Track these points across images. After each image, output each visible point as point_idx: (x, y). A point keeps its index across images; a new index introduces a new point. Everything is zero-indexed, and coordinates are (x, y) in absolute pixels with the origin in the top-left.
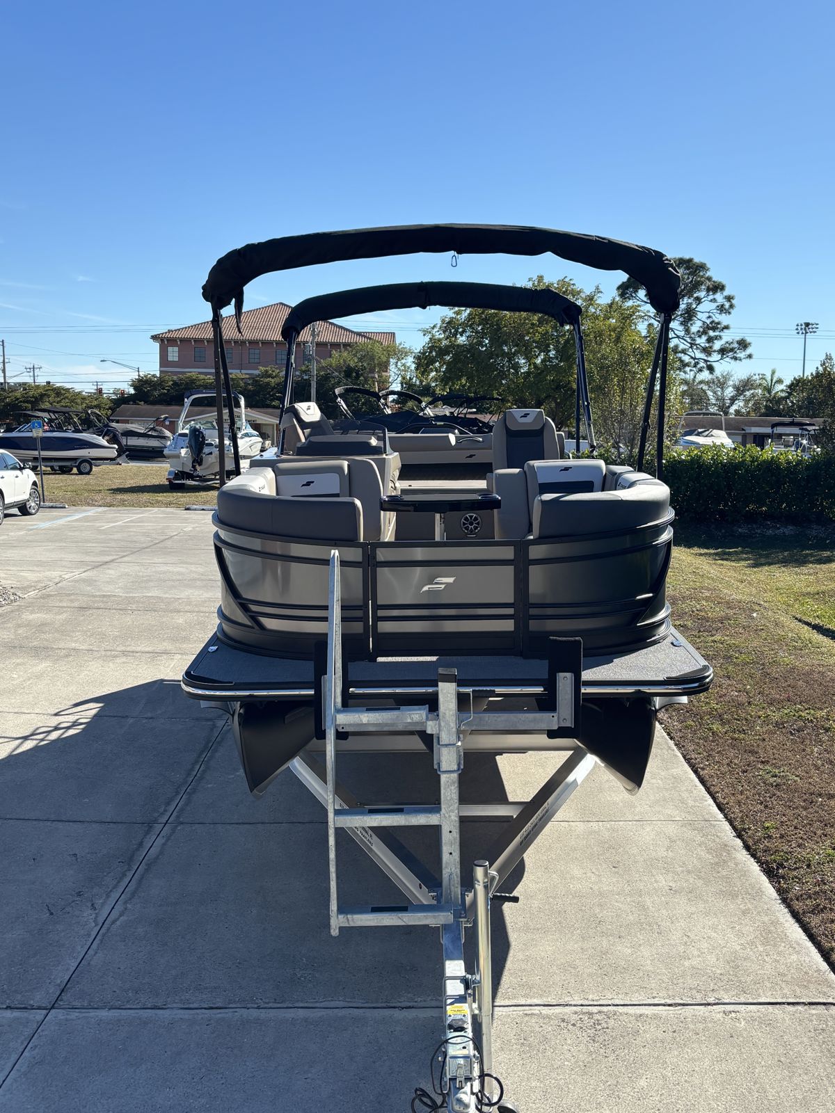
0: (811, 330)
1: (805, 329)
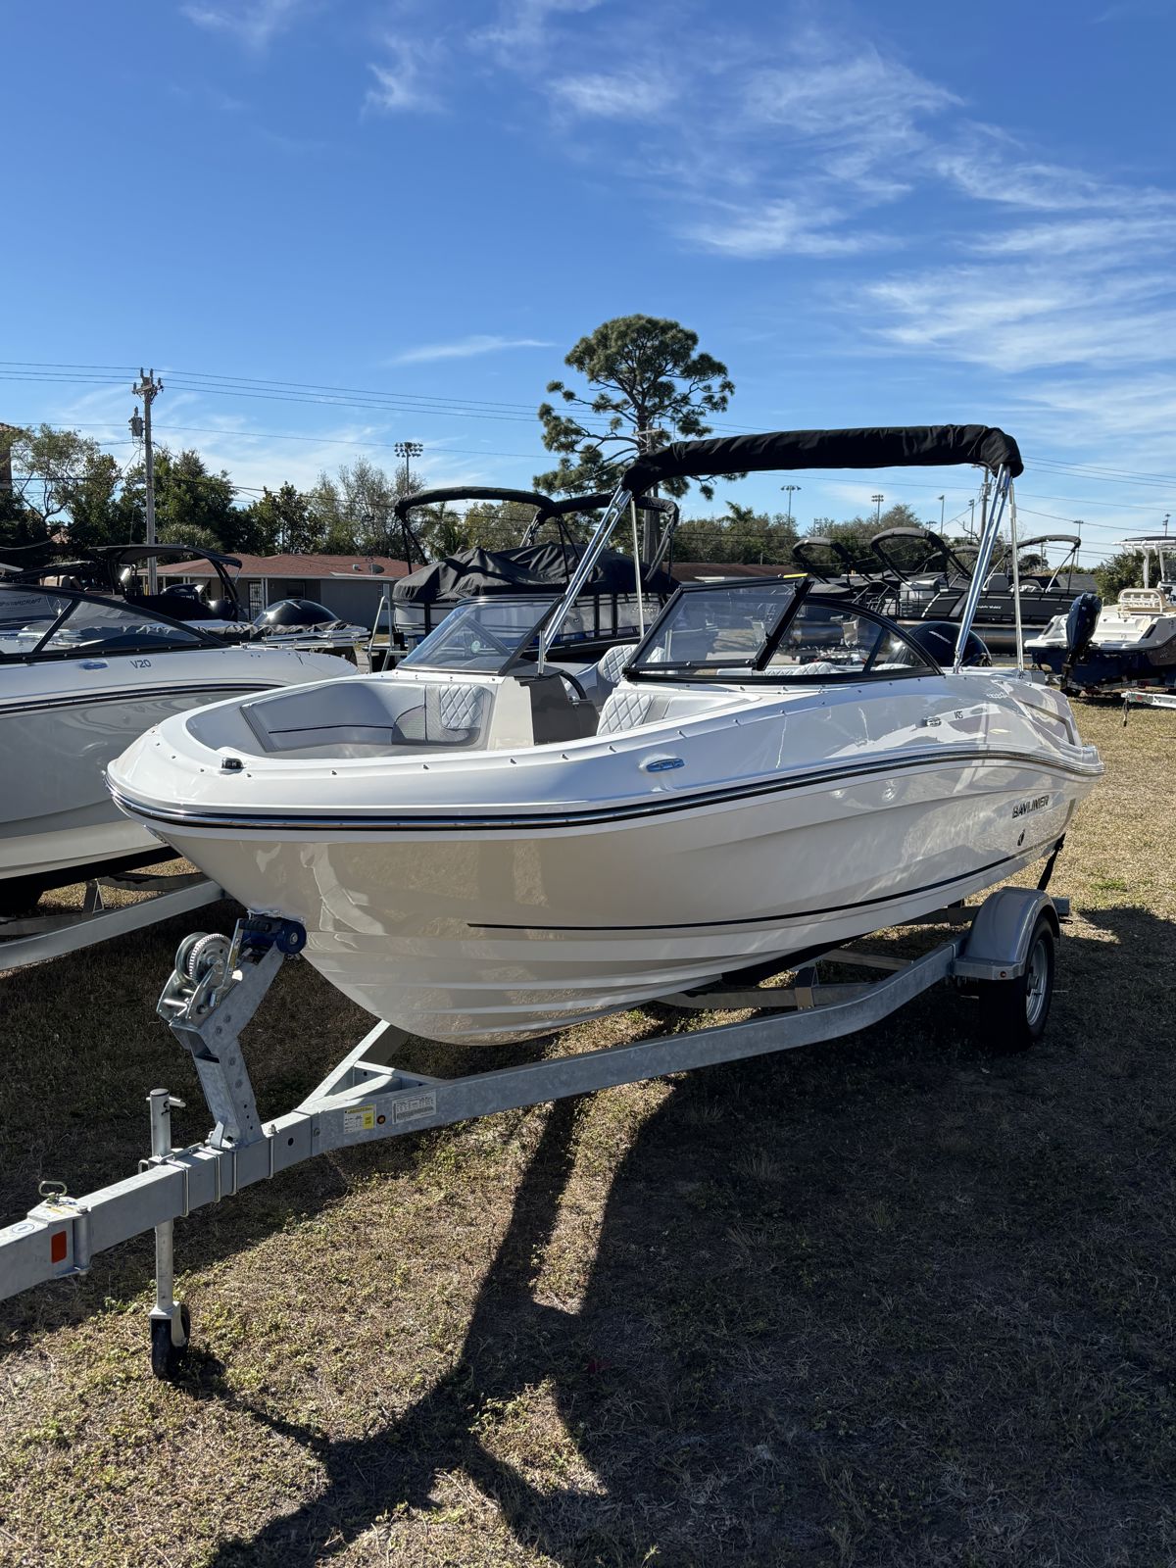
0: (413, 452)
1: (406, 451)
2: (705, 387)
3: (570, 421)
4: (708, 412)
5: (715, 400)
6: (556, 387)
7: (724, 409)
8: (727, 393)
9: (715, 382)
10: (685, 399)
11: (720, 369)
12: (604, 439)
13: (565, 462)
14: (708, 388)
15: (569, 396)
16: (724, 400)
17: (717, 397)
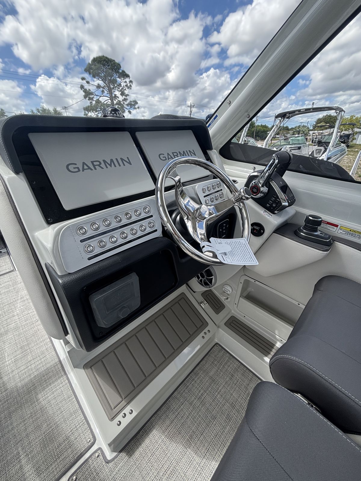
2: (125, 82)
3: (89, 90)
4: (127, 89)
5: (128, 86)
6: (83, 79)
7: (131, 89)
8: (131, 84)
9: (127, 80)
10: (120, 85)
11: (128, 76)
12: (100, 97)
13: (91, 102)
14: (126, 82)
15: (88, 82)
16: (131, 86)
17: (129, 84)
